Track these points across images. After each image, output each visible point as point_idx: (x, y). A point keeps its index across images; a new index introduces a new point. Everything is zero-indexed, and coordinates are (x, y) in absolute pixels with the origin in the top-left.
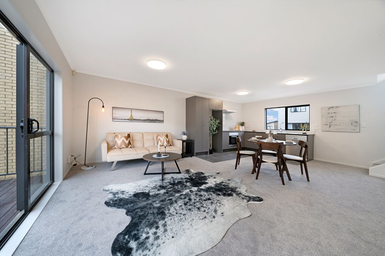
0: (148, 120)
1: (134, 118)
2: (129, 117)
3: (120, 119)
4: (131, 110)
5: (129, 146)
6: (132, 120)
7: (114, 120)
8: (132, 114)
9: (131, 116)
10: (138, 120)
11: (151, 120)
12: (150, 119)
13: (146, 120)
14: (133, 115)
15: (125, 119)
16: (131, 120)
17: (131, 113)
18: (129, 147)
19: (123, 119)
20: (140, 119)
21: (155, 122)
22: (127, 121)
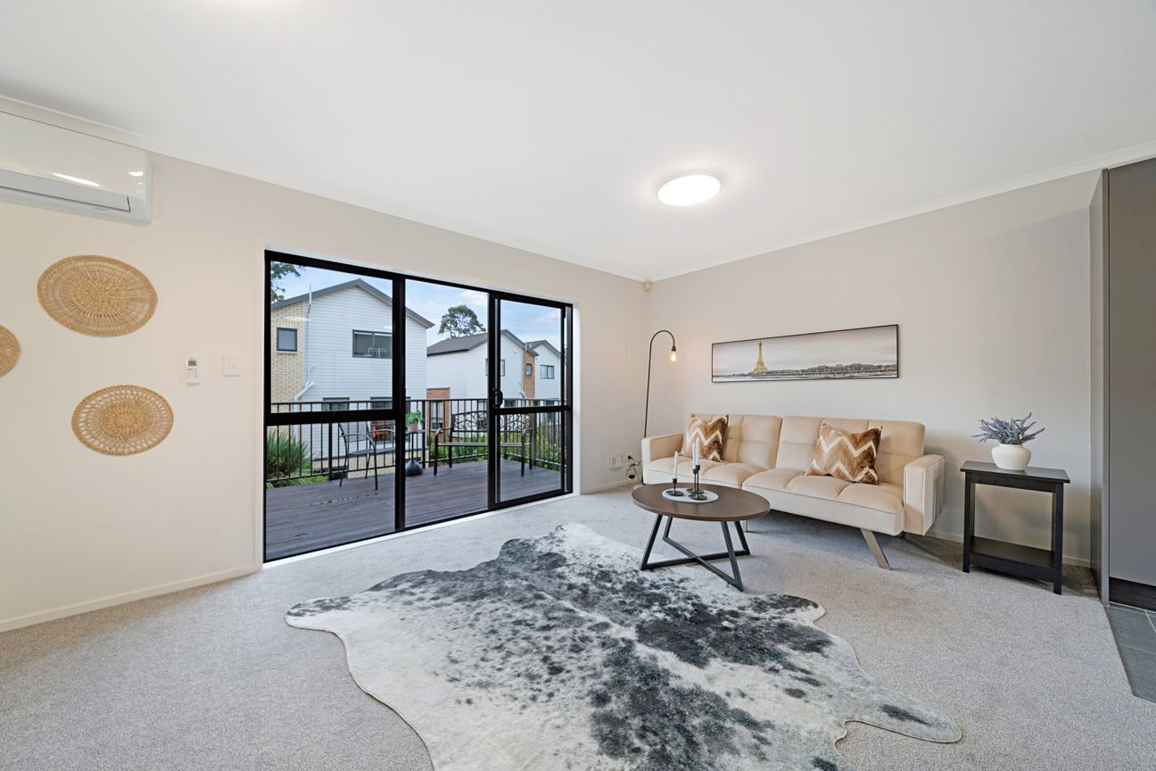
0: (821, 370)
1: (770, 369)
2: (755, 367)
3: (729, 376)
4: (760, 344)
5: (710, 453)
6: (762, 375)
7: (715, 379)
8: (763, 355)
9: (761, 363)
10: (783, 373)
11: (832, 368)
12: (828, 365)
13: (809, 370)
14: (764, 360)
15: (741, 375)
16: (757, 375)
17: (760, 354)
18: (711, 457)
19: (736, 374)
20: (788, 371)
21: (850, 378)
22: (748, 378)
